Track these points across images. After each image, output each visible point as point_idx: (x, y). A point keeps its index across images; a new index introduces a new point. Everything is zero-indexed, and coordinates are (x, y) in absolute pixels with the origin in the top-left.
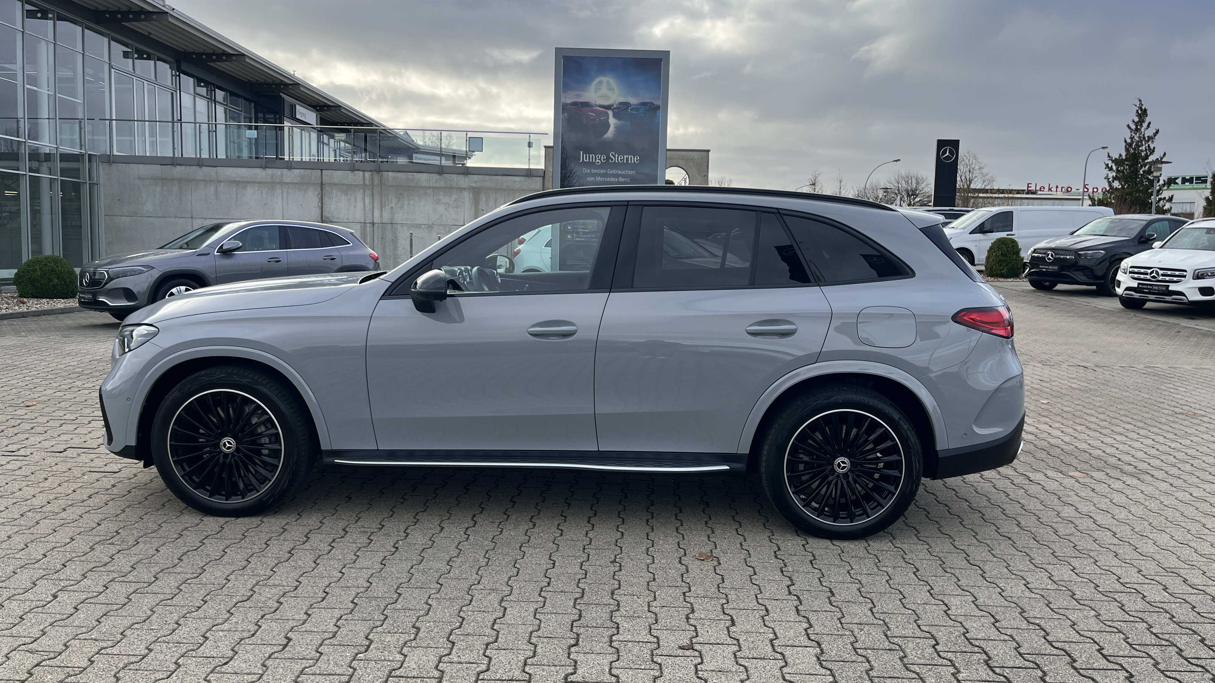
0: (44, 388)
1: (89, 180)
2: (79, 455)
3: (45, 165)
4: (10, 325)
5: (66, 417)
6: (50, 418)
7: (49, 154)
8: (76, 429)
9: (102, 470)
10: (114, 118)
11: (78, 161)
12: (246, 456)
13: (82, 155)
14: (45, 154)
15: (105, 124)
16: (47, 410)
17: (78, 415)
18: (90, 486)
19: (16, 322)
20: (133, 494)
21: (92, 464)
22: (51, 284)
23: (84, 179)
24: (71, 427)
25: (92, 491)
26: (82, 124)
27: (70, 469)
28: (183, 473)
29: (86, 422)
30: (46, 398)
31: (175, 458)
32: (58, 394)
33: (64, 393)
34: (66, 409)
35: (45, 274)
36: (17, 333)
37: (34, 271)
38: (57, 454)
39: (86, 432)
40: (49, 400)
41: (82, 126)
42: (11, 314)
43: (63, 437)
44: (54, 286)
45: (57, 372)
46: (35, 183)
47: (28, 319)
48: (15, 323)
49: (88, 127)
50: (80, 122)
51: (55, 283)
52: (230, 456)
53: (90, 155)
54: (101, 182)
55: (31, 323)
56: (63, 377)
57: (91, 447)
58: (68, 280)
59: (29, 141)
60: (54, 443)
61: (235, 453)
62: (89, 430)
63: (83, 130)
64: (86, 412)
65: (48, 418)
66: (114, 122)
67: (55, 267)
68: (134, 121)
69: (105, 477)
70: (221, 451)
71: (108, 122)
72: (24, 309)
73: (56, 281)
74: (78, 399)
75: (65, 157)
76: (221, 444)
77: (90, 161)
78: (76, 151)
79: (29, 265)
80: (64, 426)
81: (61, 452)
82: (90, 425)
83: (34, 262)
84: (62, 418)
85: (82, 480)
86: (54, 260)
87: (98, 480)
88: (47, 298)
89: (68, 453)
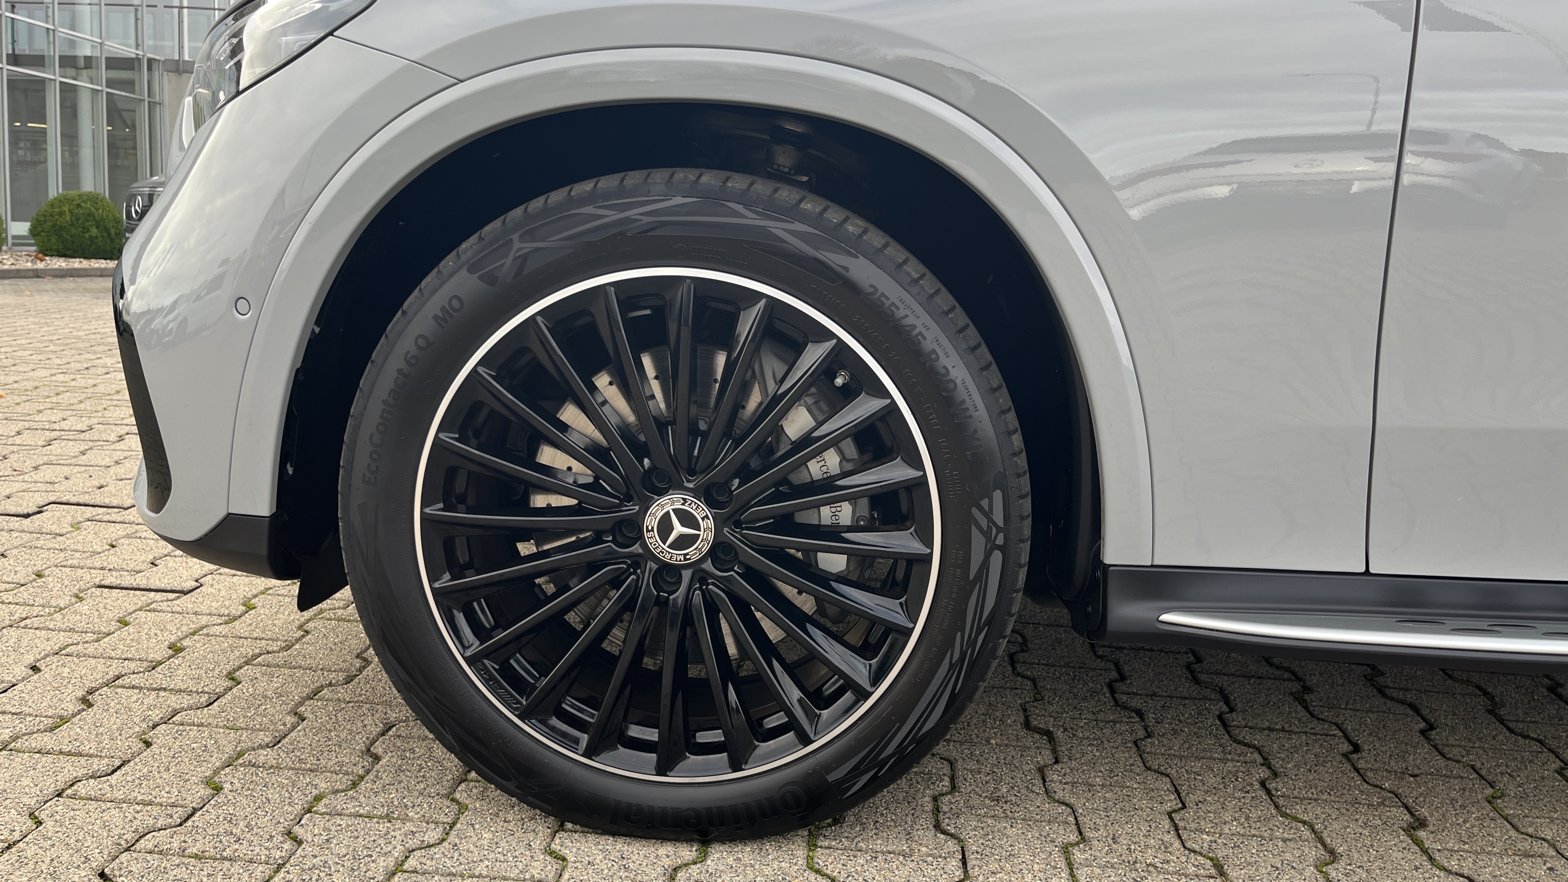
0: (32, 366)
1: (149, 96)
2: (76, 526)
3: (85, 74)
4: (10, 285)
5: (64, 425)
6: (27, 425)
7: (90, 57)
8: (83, 453)
9: (140, 580)
10: (185, 4)
11: (133, 69)
12: (753, 575)
13: (138, 60)
14: (86, 57)
15: (172, 15)
16: (26, 407)
17: (96, 421)
18: (91, 649)
19: (23, 283)
20: (245, 687)
21: (113, 560)
22: (87, 235)
23: (142, 94)
24: (72, 448)
25: (99, 672)
26: (139, 13)
27: (39, 575)
28: (475, 646)
29: (113, 437)
30: (29, 385)
31: (445, 580)
32: (61, 377)
33: (72, 376)
34: (69, 407)
35: (78, 219)
36: (18, 292)
37: (61, 214)
38: (15, 522)
39: (107, 461)
40: (36, 388)
41: (139, 16)
42: (18, 271)
43: (47, 473)
44: (92, 239)
45: (68, 341)
46: (69, 93)
47: (45, 280)
48: (20, 283)
49: (148, 19)
50: (136, 10)
51: (94, 235)
52: (687, 575)
53: (150, 61)
54: (166, 101)
55: (48, 284)
56: (78, 349)
57: (115, 503)
58: (113, 231)
59: (60, 29)
60: (17, 486)
61: (708, 566)
62: (118, 455)
63: (139, 22)
64: (116, 414)
65: (20, 425)
66: (185, 11)
67: (93, 210)
68: (215, 9)
69: (147, 608)
70: (649, 555)
71: (176, 11)
72: (40, 265)
73: (94, 231)
74: (101, 389)
75: (113, 63)
76: (651, 521)
77: (150, 69)
78: (129, 52)
79: (52, 205)
80: (55, 447)
81: (27, 516)
82: (122, 445)
83: (60, 201)
84: (56, 426)
85: (72, 619)
86: (94, 199)
87: (123, 623)
88: (80, 257)
89: (47, 520)
